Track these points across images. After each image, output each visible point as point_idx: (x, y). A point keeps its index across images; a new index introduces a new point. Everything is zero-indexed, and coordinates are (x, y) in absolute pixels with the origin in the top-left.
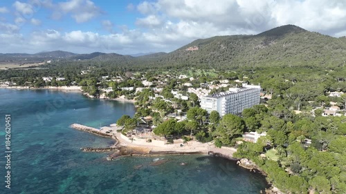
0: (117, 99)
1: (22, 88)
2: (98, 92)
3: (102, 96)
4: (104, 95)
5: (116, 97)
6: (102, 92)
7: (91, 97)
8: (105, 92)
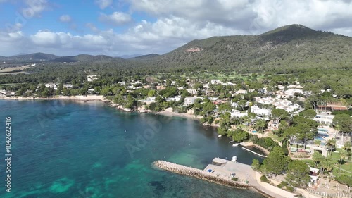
0: (162, 112)
1: (25, 98)
2: (135, 104)
3: (142, 109)
4: (143, 107)
5: (160, 110)
6: (140, 104)
7: (126, 109)
8: (145, 104)
